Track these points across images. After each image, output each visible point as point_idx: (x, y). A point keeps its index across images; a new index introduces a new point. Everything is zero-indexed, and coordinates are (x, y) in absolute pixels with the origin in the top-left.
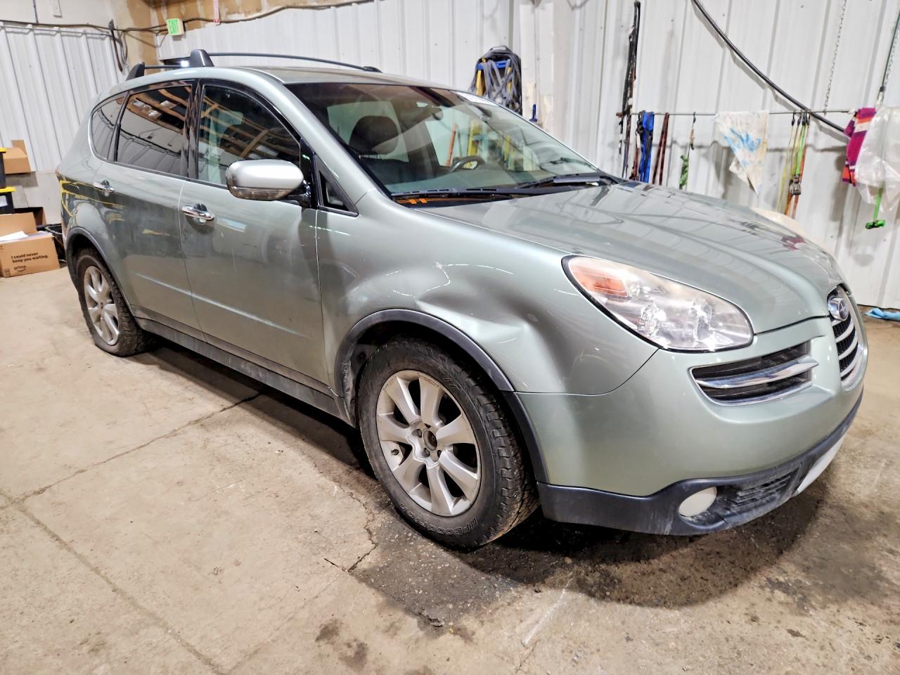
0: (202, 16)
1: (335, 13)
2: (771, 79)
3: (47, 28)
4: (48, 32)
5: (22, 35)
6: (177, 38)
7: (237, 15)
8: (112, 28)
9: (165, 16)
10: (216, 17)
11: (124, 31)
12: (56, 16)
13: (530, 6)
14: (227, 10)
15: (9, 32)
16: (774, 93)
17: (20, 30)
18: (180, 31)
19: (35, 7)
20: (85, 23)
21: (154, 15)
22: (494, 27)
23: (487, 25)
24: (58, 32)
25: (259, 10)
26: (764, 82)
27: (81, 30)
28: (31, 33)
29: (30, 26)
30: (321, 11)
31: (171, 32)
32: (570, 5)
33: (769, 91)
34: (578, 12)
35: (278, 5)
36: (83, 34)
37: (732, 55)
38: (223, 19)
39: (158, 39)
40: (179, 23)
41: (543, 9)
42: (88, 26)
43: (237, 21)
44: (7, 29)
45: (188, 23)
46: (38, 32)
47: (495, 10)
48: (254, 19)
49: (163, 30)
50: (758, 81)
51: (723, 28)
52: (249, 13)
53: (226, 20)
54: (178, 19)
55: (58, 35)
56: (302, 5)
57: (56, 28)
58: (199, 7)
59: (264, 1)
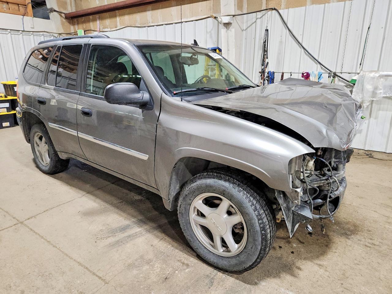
0: (92, 29)
1: (147, 30)
2: (319, 61)
3: (28, 33)
4: (28, 34)
5: (17, 35)
7: (107, 29)
9: (77, 28)
10: (98, 30)
11: (60, 34)
12: (32, 28)
13: (225, 29)
14: (103, 27)
15: (12, 34)
16: (321, 66)
17: (17, 33)
18: (83, 34)
19: (23, 24)
20: (44, 31)
21: (72, 27)
22: (211, 37)
23: (208, 35)
24: (32, 34)
25: (116, 27)
26: (317, 62)
27: (42, 33)
28: (21, 34)
29: (21, 32)
30: (141, 28)
32: (241, 29)
33: (319, 65)
34: (244, 32)
35: (124, 25)
36: (42, 35)
37: (304, 51)
38: (101, 30)
40: (83, 32)
41: (231, 31)
42: (44, 32)
43: (107, 31)
44: (11, 33)
45: (86, 31)
46: (24, 34)
47: (212, 30)
48: (114, 31)
49: (76, 34)
50: (314, 61)
51: (300, 41)
52: (112, 28)
53: (102, 31)
54: (82, 30)
55: (32, 35)
56: (134, 26)
57: (31, 33)
58: (91, 25)
59: (118, 24)
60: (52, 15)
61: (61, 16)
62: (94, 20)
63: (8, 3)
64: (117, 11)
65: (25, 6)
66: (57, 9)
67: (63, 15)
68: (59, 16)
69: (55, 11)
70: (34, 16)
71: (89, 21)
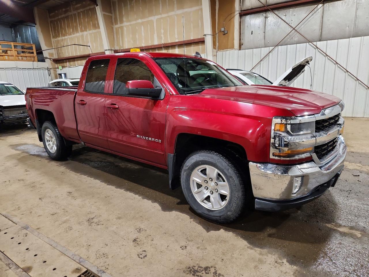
0: (66, 66)
4: (35, 70)
5: (30, 71)
6: (60, 70)
8: (48, 68)
9: (58, 66)
10: (68, 66)
11: (50, 69)
12: (37, 67)
14: (70, 65)
18: (61, 68)
19: (33, 65)
21: (56, 65)
25: (75, 66)
27: (42, 69)
29: (32, 69)
31: (60, 69)
39: (57, 70)
40: (61, 67)
43: (72, 67)
44: (28, 70)
45: (63, 67)
49: (58, 68)
52: (74, 66)
53: (70, 67)
57: (37, 69)
58: (65, 64)
59: (76, 64)
60: (46, 60)
61: (51, 60)
62: (66, 62)
63: (26, 57)
64: (75, 59)
65: (34, 57)
66: (49, 57)
67: (52, 60)
68: (50, 60)
69: (48, 58)
70: (38, 61)
71: (64, 63)
